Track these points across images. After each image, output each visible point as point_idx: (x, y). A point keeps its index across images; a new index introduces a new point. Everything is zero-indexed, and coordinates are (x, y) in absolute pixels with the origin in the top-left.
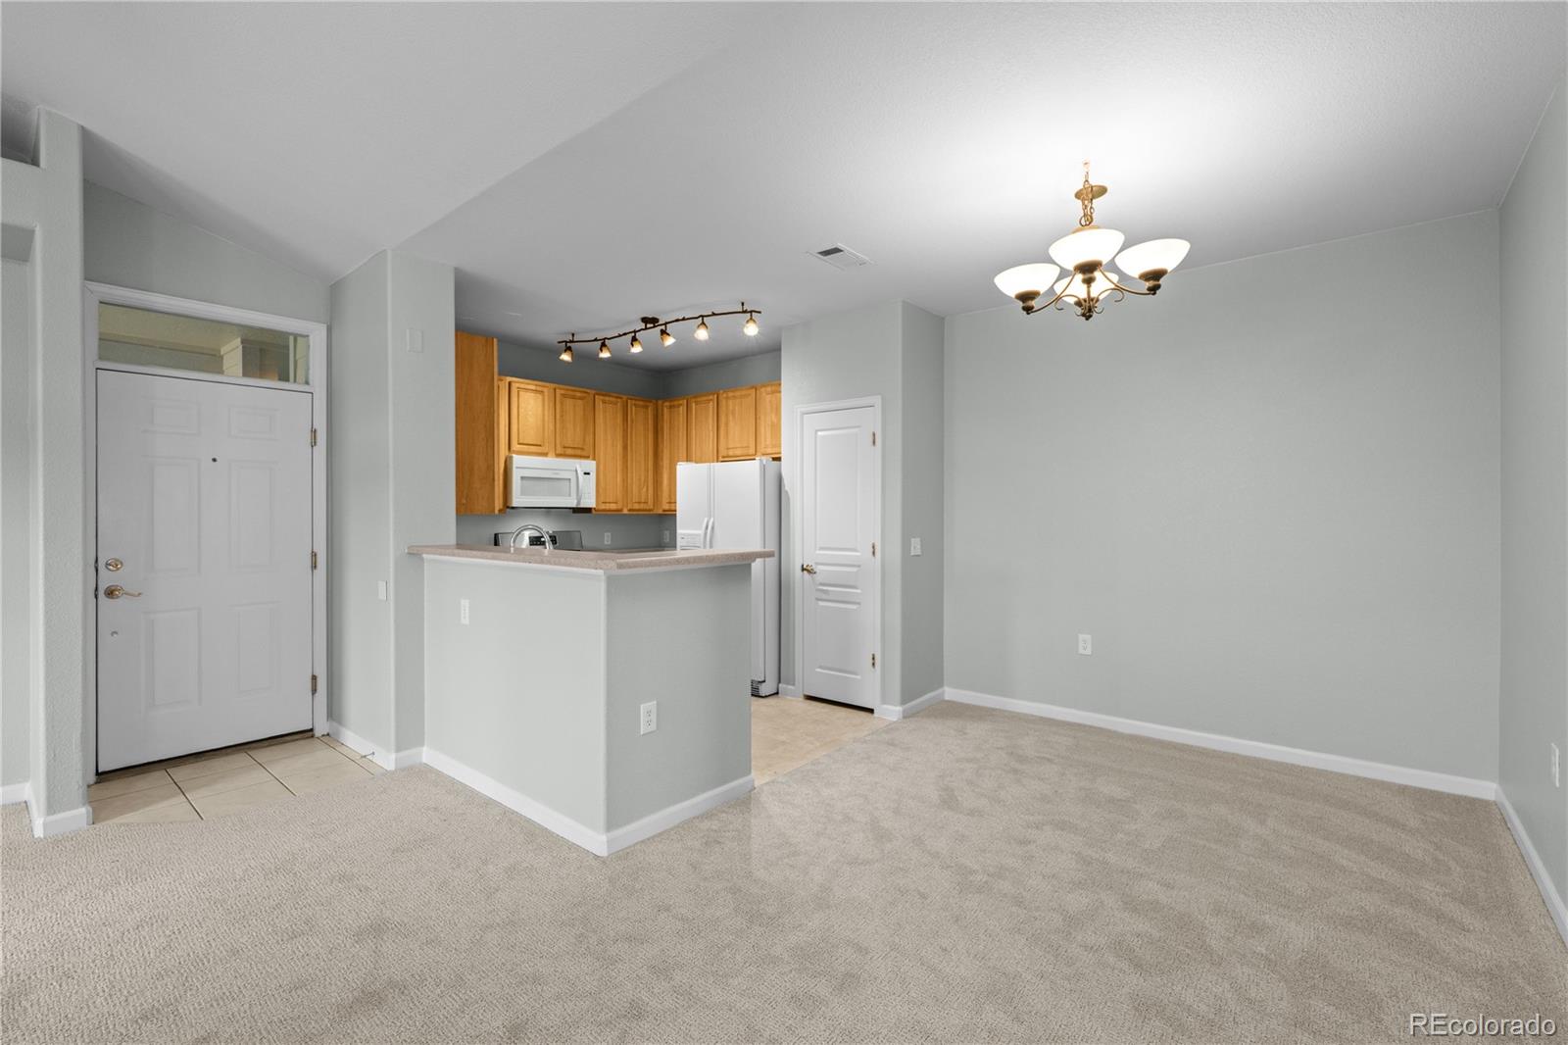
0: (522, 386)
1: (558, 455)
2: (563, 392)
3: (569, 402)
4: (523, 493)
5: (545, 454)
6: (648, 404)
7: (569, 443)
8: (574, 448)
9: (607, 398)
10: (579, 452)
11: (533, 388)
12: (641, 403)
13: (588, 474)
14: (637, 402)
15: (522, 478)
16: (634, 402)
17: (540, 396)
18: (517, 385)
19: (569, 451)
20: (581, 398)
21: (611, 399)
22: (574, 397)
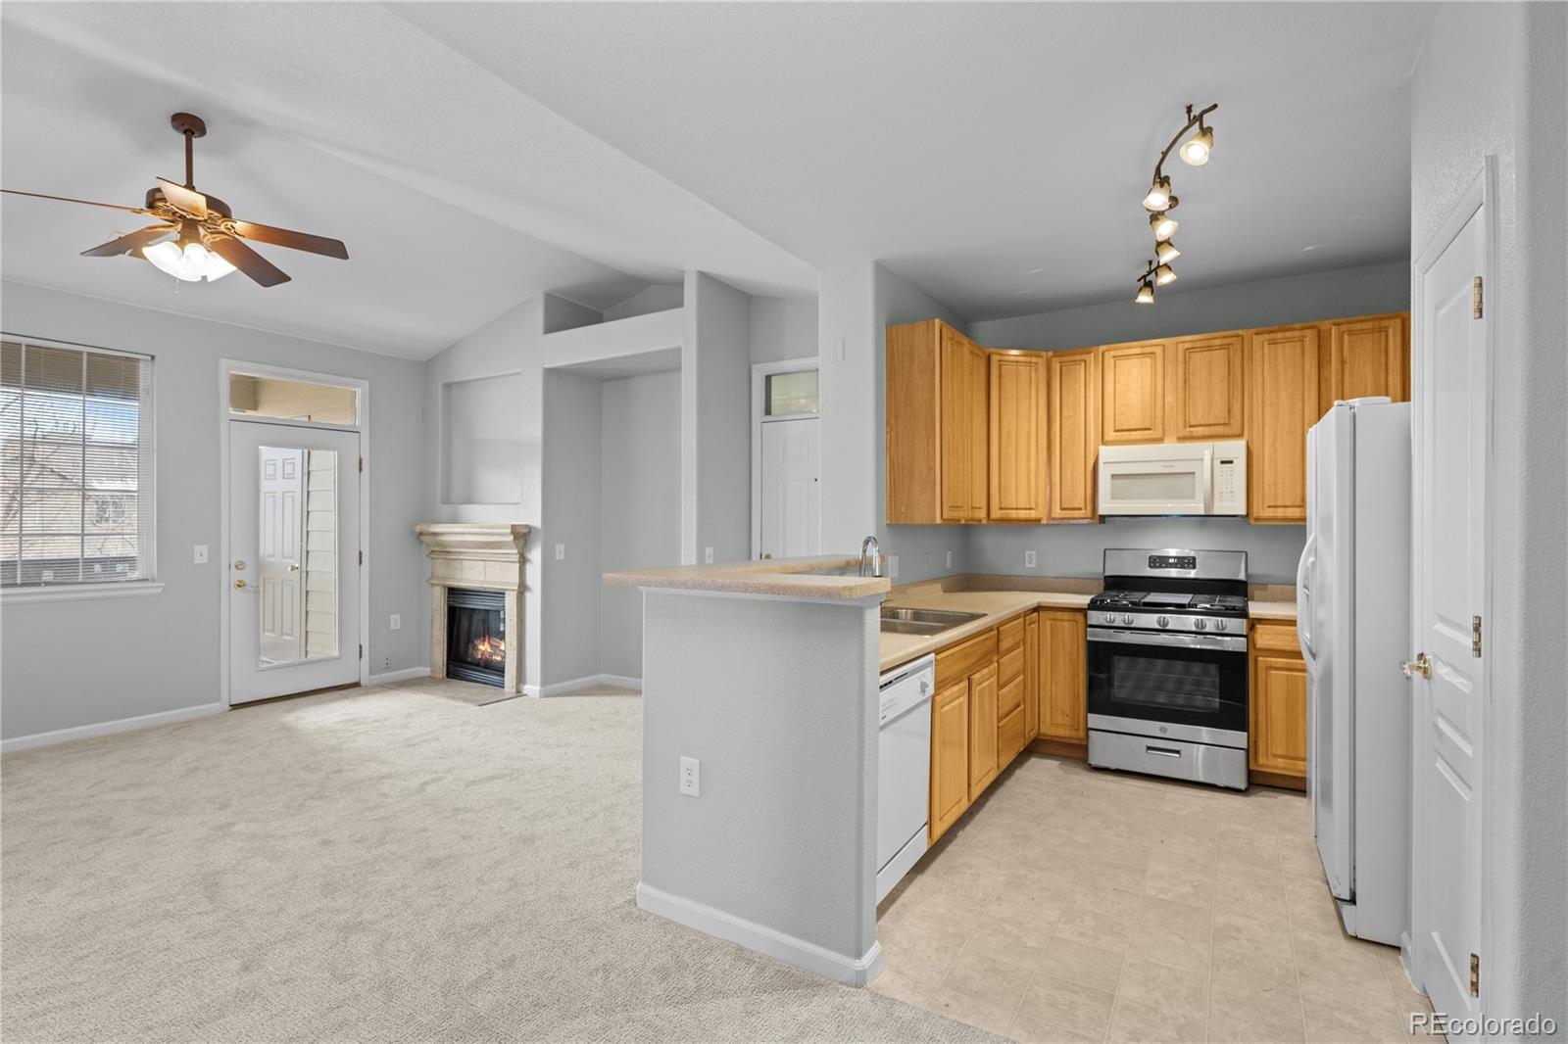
0: (1120, 353)
1: (1182, 439)
2: (1187, 346)
3: (1198, 359)
4: (1114, 496)
5: (1160, 440)
6: (1385, 323)
7: (1198, 417)
8: (1209, 425)
9: (1279, 335)
10: (1219, 430)
11: (1138, 351)
12: (1368, 325)
13: (1231, 462)
14: (1358, 326)
15: (1114, 476)
16: (1344, 328)
17: (1148, 361)
18: (1113, 353)
19: (1200, 431)
20: (1221, 347)
21: (1289, 334)
22: (1210, 348)
